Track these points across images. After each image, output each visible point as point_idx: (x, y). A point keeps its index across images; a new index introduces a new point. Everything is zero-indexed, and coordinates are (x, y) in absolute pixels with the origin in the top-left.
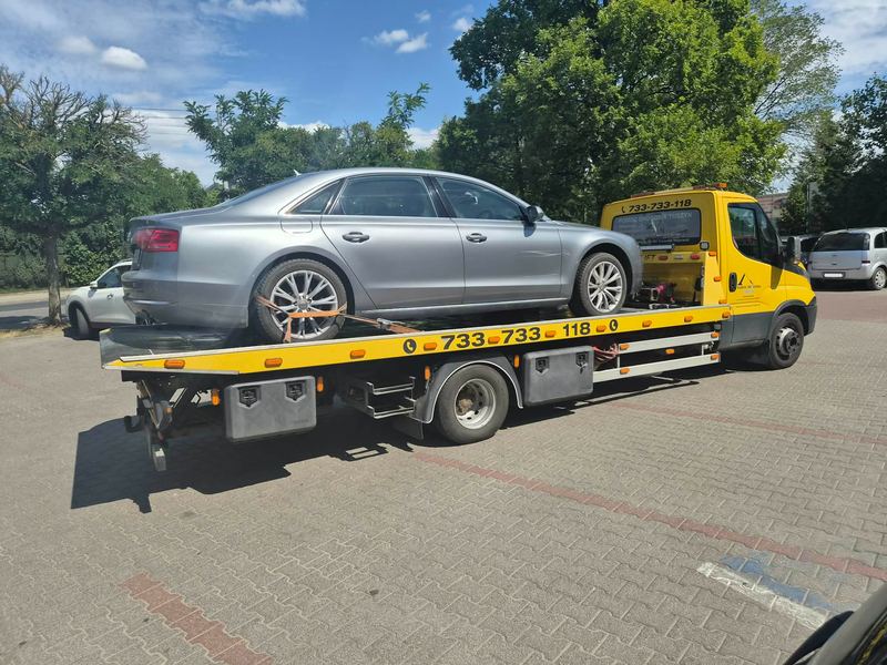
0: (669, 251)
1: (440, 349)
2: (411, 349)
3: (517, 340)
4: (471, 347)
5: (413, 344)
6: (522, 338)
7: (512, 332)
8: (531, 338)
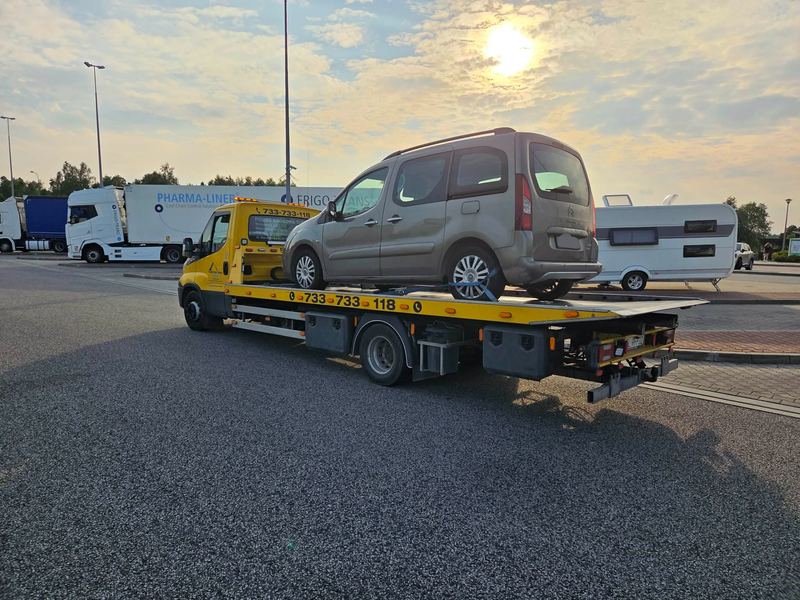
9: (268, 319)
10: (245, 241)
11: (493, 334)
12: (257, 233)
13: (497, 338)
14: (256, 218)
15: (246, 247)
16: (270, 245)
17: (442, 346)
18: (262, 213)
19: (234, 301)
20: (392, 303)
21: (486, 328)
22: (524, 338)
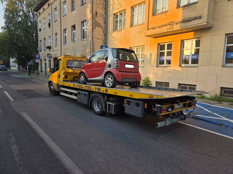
9: (69, 92)
10: (64, 68)
11: (128, 101)
12: (69, 66)
13: (129, 103)
14: (69, 61)
15: (65, 70)
16: (73, 69)
17: (113, 104)
18: (71, 59)
19: (60, 86)
20: (99, 89)
21: (126, 99)
22: (137, 103)
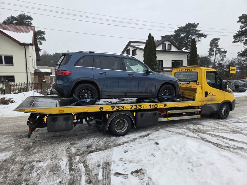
0: (188, 84)
1: (111, 110)
2: (102, 109)
3: (134, 108)
4: (120, 110)
5: (103, 108)
6: (136, 108)
7: (133, 106)
8: (139, 108)
